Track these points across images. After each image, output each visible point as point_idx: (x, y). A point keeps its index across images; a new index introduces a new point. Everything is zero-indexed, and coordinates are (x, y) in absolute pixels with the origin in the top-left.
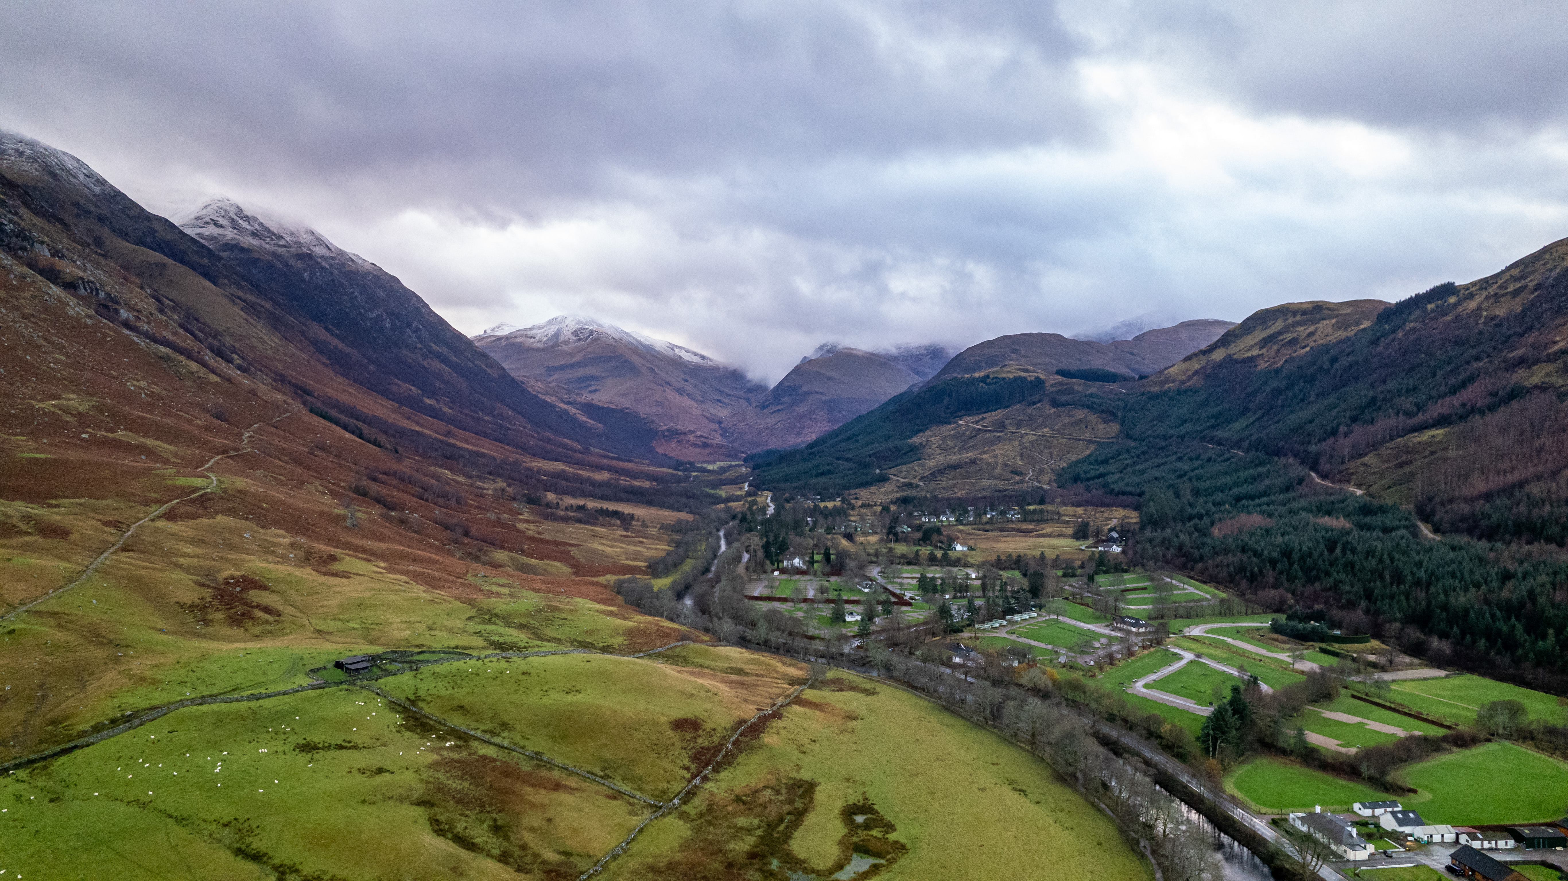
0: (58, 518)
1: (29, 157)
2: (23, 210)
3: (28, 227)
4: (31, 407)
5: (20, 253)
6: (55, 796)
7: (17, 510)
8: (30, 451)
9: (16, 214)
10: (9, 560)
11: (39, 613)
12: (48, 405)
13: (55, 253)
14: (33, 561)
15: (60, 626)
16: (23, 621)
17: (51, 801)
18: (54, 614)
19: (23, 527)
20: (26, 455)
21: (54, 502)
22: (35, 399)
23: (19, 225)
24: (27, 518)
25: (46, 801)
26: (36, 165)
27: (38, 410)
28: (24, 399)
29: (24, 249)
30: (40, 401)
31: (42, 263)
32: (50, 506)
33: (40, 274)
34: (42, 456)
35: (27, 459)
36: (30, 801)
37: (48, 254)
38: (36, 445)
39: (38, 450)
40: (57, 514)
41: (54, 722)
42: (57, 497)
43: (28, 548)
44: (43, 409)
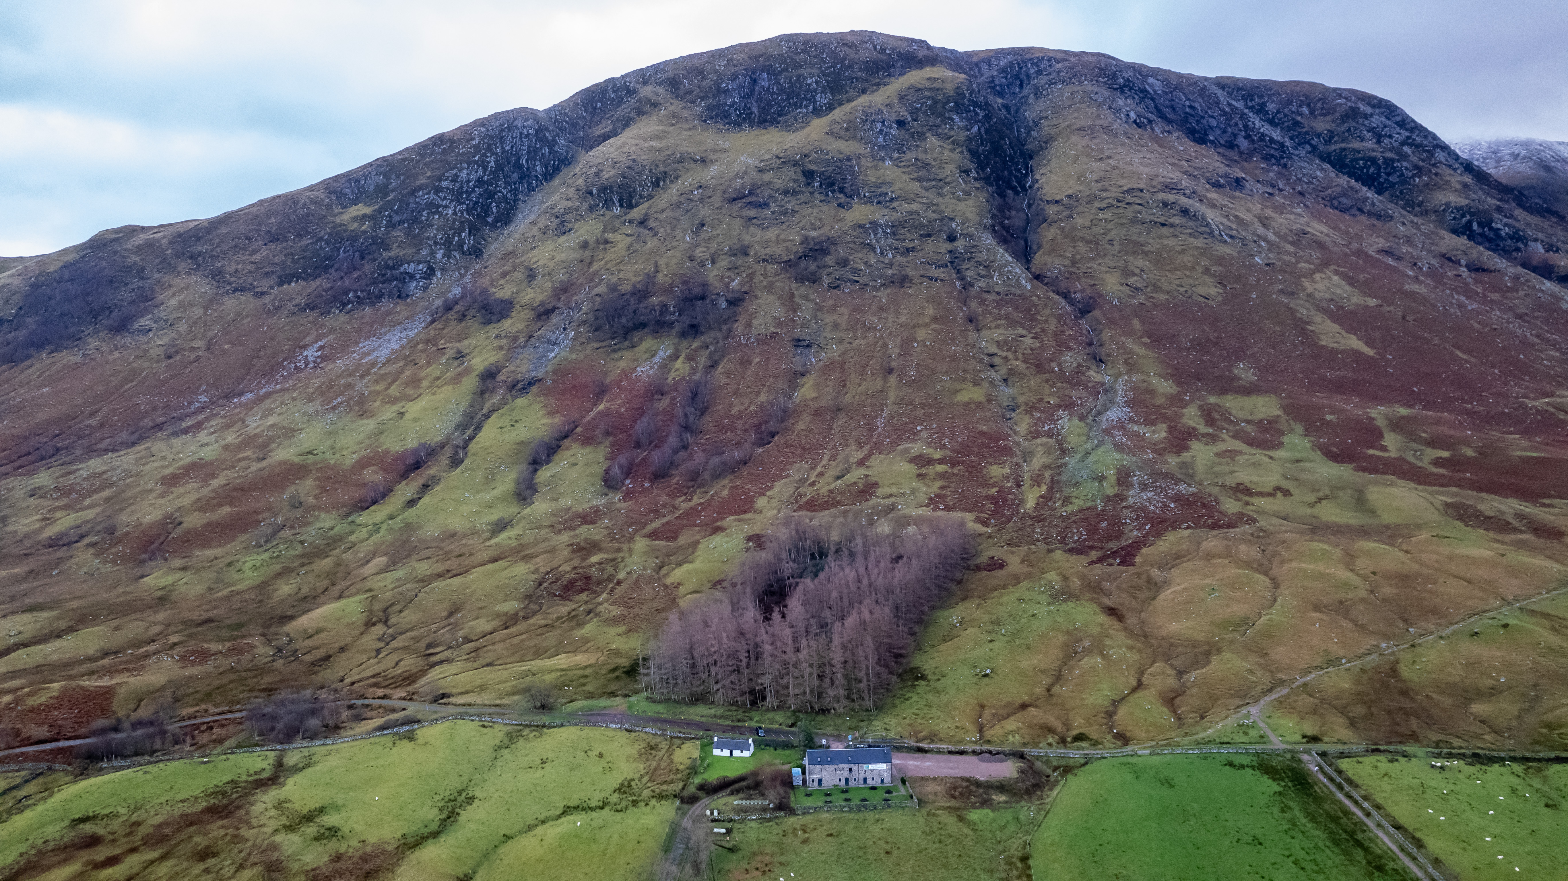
0: (1553, 518)
1: (1524, 158)
2: (1518, 212)
3: (1522, 227)
4: (1523, 406)
5: (1515, 254)
6: (1551, 802)
7: (1510, 507)
8: (1524, 449)
9: (1511, 217)
10: (1503, 555)
11: (1533, 612)
12: (1542, 403)
13: (1551, 248)
14: (1527, 560)
15: (1553, 629)
16: (1516, 617)
17: (1547, 806)
18: (1546, 616)
19: (1516, 524)
20: (1519, 453)
21: (1546, 501)
22: (1527, 398)
23: (1514, 227)
24: (1520, 516)
25: (1542, 803)
26: (1531, 164)
27: (1531, 408)
28: (1517, 398)
29: (1518, 250)
30: (1534, 399)
31: (1535, 261)
32: (1543, 505)
33: (1534, 272)
34: (1535, 454)
35: (1520, 457)
36: (1526, 799)
37: (1542, 251)
38: (1529, 444)
39: (1531, 449)
40: (1550, 514)
41: (1549, 726)
42: (1549, 496)
43: (1521, 545)
44: (1535, 407)
